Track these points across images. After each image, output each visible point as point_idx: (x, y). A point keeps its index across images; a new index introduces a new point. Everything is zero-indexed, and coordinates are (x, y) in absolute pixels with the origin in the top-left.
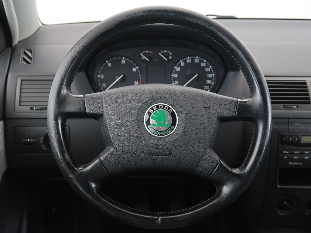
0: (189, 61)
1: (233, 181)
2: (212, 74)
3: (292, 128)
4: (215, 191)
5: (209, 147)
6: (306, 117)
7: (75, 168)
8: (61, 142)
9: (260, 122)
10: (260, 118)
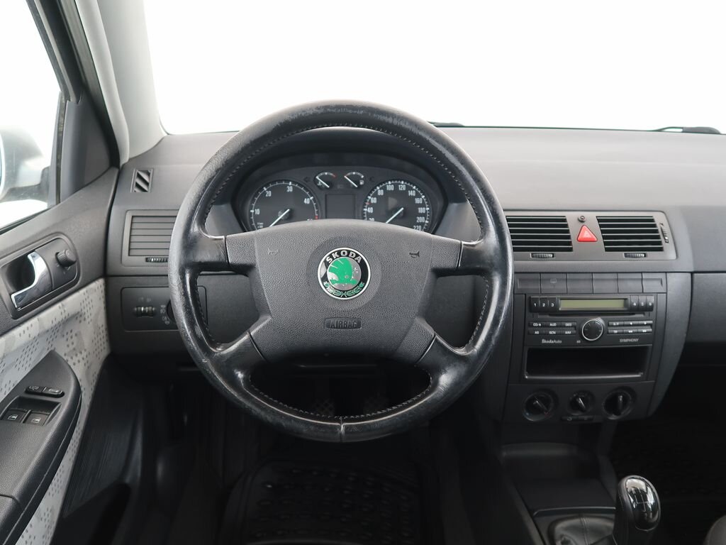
0: (390, 187)
1: (455, 366)
2: (425, 207)
3: (546, 287)
4: (428, 383)
5: (419, 315)
6: (566, 271)
7: (212, 349)
8: (190, 308)
9: (495, 275)
10: (496, 269)
